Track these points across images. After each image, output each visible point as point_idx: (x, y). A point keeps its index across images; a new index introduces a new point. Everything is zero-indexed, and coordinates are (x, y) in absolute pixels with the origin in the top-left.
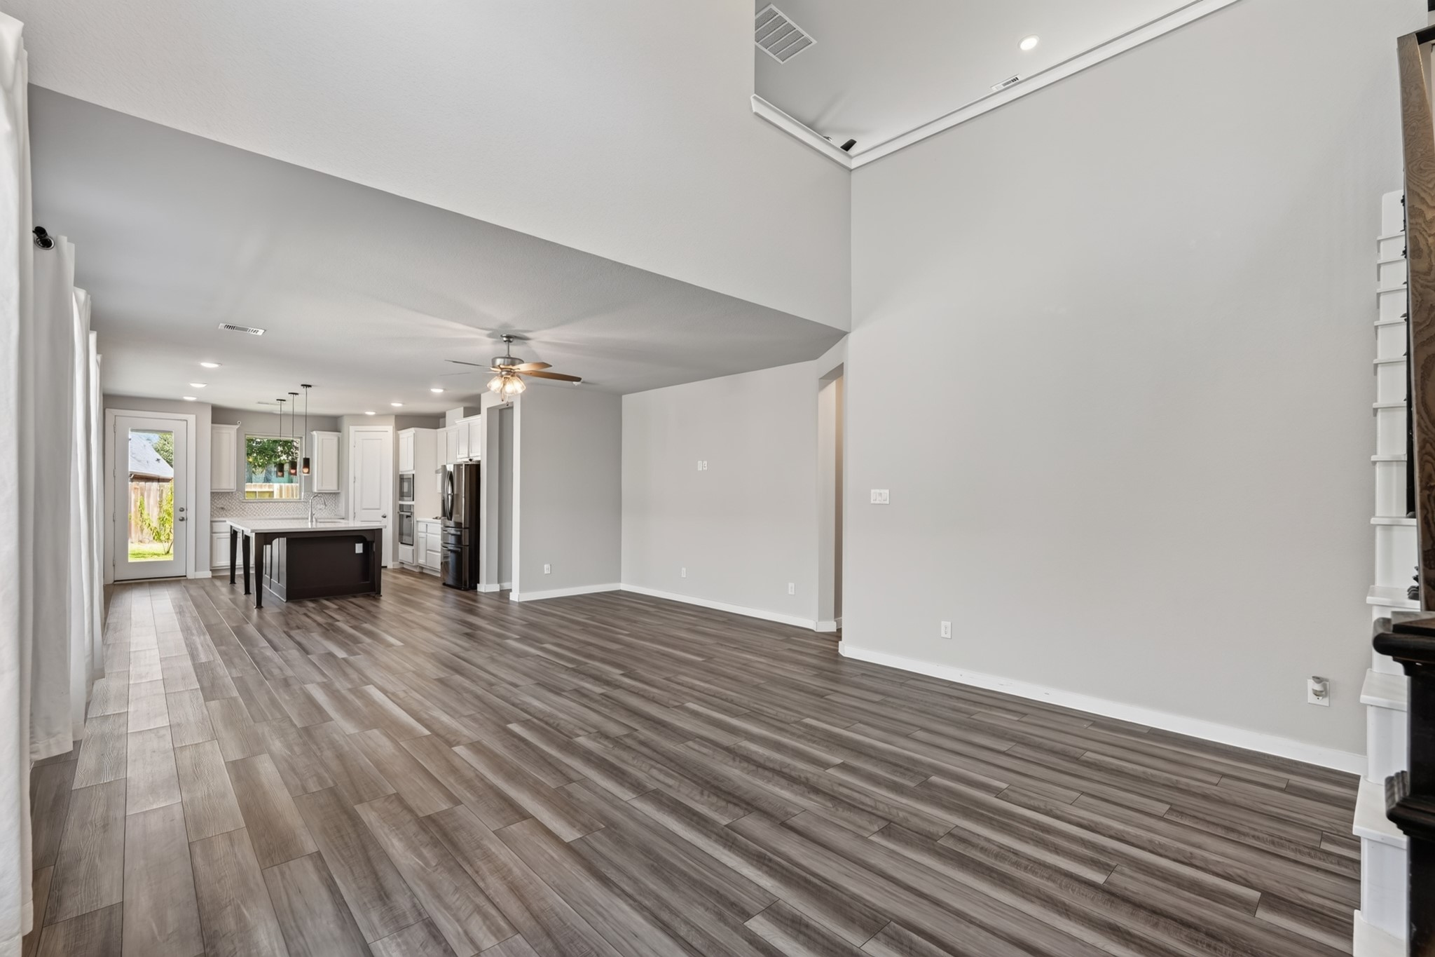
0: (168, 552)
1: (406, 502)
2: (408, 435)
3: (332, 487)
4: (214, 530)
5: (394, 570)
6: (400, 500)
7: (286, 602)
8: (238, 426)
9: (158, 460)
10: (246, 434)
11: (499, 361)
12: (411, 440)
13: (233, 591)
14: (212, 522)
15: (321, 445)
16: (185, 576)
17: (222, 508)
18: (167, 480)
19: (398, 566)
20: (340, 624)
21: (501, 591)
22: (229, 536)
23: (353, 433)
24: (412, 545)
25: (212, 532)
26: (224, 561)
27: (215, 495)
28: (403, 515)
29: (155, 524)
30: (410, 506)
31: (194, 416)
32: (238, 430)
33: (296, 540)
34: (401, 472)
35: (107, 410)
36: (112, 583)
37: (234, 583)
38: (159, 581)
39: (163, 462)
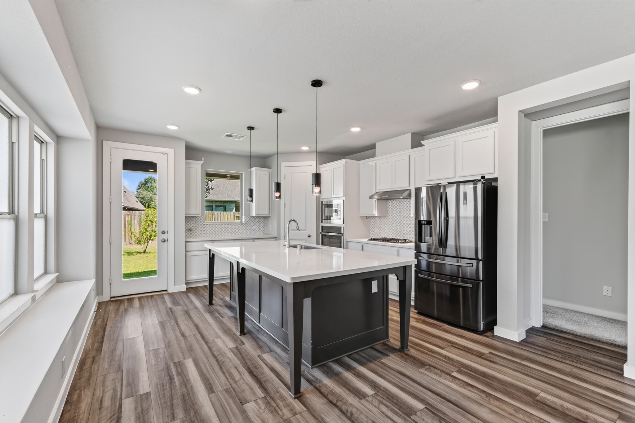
0: (145, 251)
4: (188, 250)
6: (322, 222)
8: (203, 162)
10: (205, 170)
14: (186, 242)
15: (259, 178)
18: (140, 210)
23: (285, 168)
25: (186, 251)
29: (138, 236)
31: (173, 150)
32: (202, 165)
34: (323, 199)
35: (104, 142)
36: (109, 300)
37: (213, 304)
38: (147, 297)
39: (139, 202)
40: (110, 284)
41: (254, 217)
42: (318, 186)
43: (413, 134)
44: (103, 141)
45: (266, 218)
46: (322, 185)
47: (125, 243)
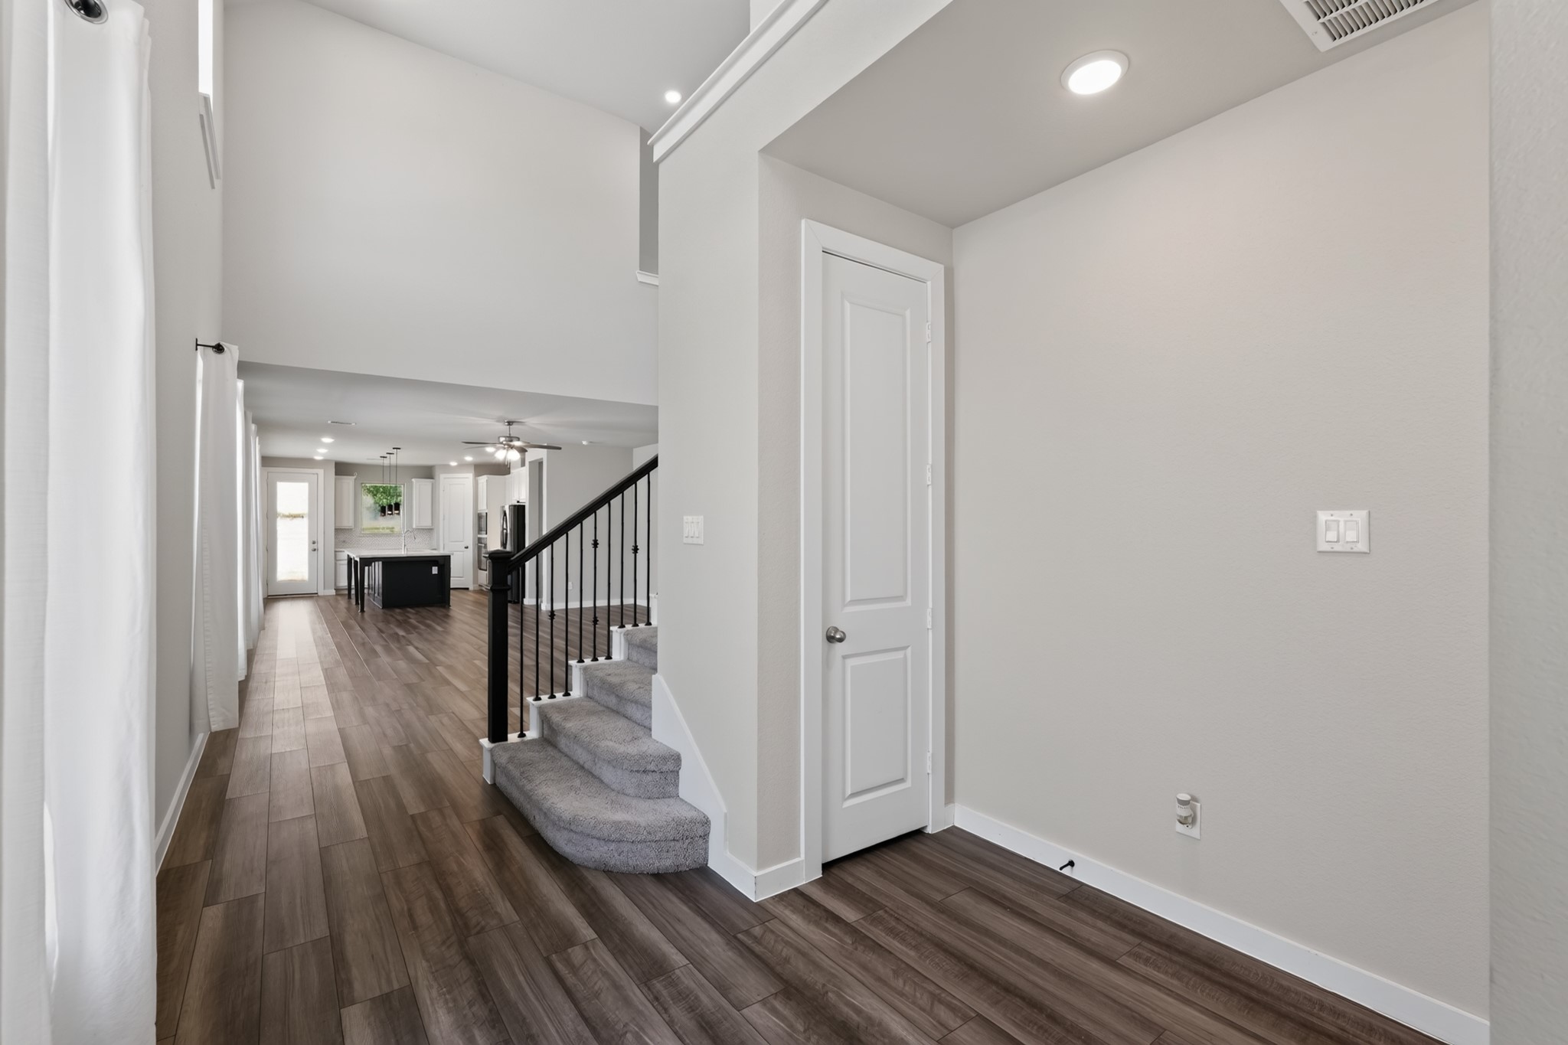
1: (484, 536)
2: (483, 480)
3: (427, 523)
4: (337, 559)
5: (475, 592)
6: (478, 534)
7: (382, 609)
8: (355, 477)
10: (360, 482)
11: (502, 439)
12: (486, 484)
13: (348, 606)
14: (335, 552)
15: (420, 488)
16: (318, 591)
17: (344, 541)
19: (477, 588)
22: (347, 563)
24: (486, 571)
25: (336, 560)
26: (344, 583)
27: (338, 531)
28: (480, 546)
30: (485, 538)
31: (322, 469)
32: (355, 479)
33: (390, 564)
34: (479, 510)
36: (267, 597)
37: (351, 594)
45: (430, 530)
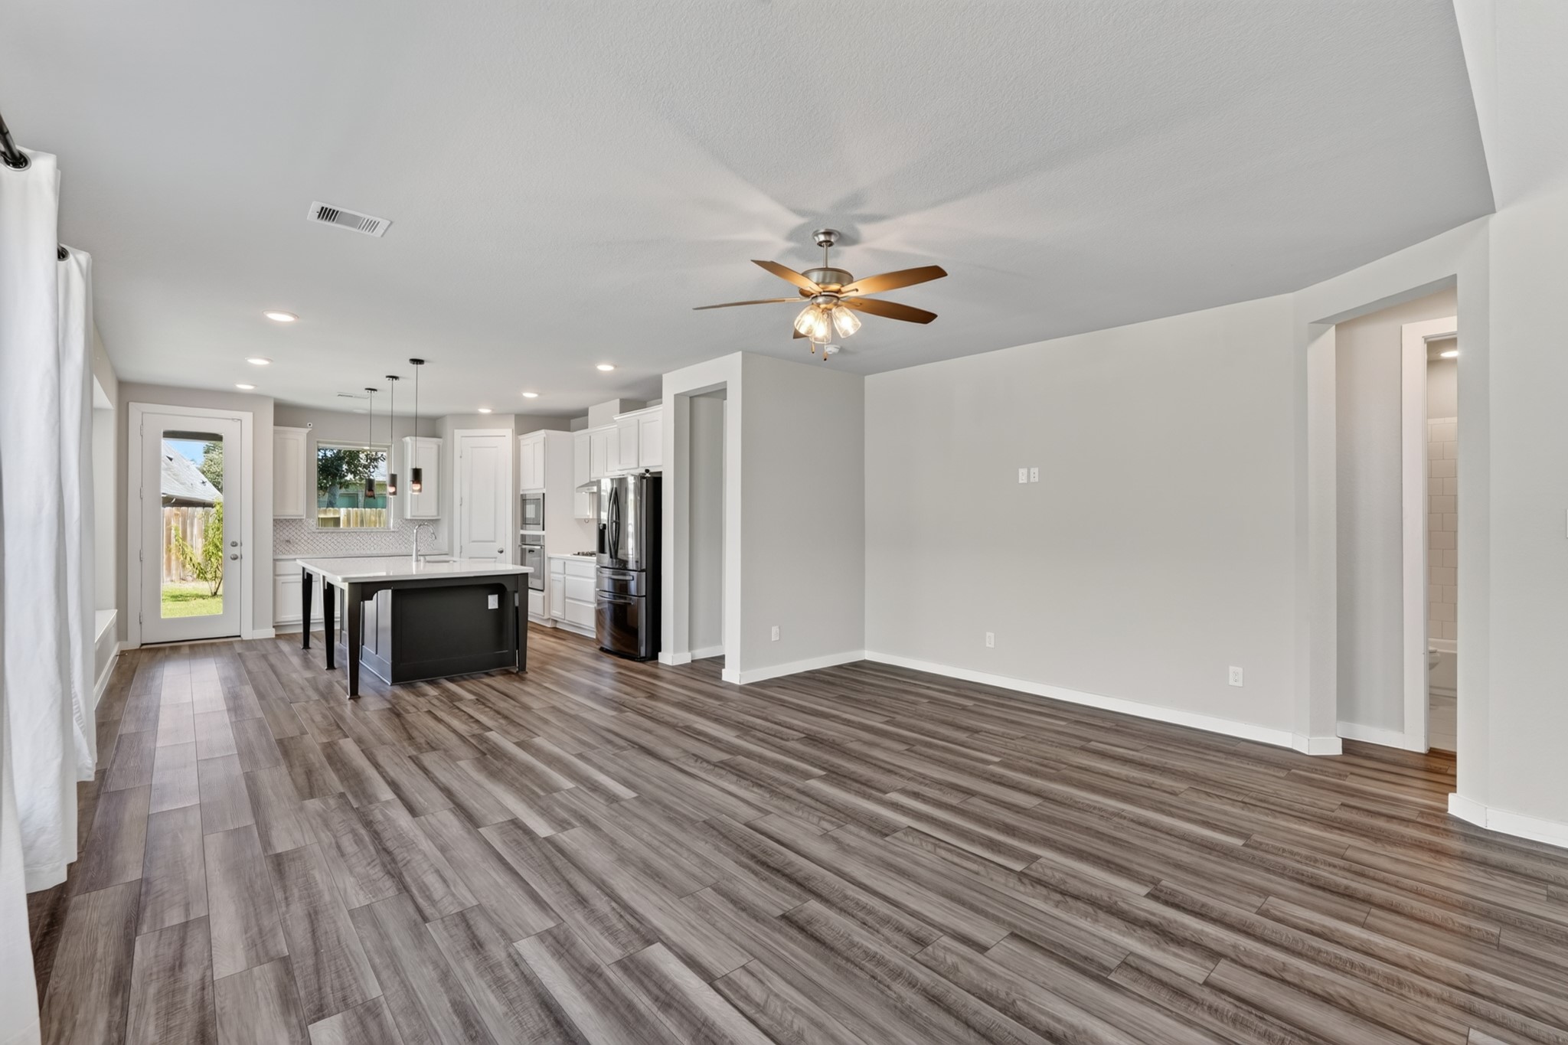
0: (215, 593)
1: (532, 532)
2: (533, 439)
3: (430, 512)
4: (278, 573)
6: (522, 529)
7: (391, 685)
8: (308, 430)
9: (203, 482)
10: (318, 442)
12: (540, 448)
13: (307, 663)
14: (274, 560)
15: (417, 453)
16: (240, 636)
17: (288, 541)
18: (211, 505)
20: (493, 736)
21: (692, 661)
22: (301, 580)
23: (461, 439)
24: (542, 591)
25: (275, 575)
26: (293, 613)
27: (278, 522)
28: (525, 549)
29: (198, 560)
30: (539, 536)
31: (252, 413)
32: (308, 434)
33: (405, 592)
34: (523, 490)
35: (130, 404)
36: (138, 647)
37: (309, 648)
38: (204, 645)
39: (209, 485)
40: (141, 623)
41: (407, 520)
42: (417, 483)
43: (621, 400)
44: (128, 403)
45: (434, 522)
46: (423, 482)
47: (169, 579)
